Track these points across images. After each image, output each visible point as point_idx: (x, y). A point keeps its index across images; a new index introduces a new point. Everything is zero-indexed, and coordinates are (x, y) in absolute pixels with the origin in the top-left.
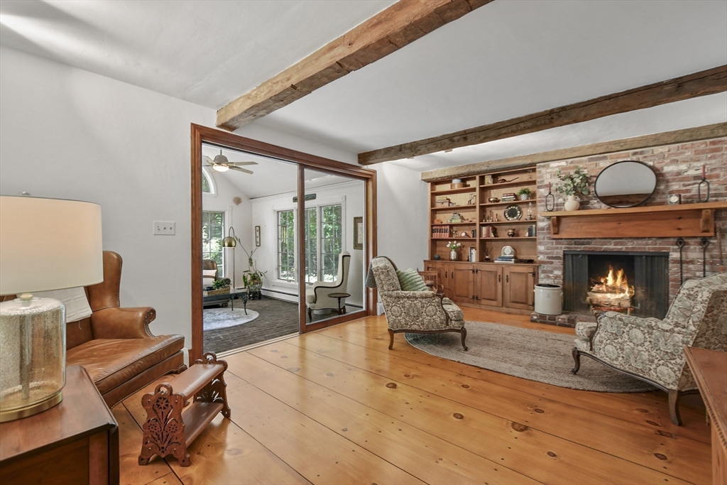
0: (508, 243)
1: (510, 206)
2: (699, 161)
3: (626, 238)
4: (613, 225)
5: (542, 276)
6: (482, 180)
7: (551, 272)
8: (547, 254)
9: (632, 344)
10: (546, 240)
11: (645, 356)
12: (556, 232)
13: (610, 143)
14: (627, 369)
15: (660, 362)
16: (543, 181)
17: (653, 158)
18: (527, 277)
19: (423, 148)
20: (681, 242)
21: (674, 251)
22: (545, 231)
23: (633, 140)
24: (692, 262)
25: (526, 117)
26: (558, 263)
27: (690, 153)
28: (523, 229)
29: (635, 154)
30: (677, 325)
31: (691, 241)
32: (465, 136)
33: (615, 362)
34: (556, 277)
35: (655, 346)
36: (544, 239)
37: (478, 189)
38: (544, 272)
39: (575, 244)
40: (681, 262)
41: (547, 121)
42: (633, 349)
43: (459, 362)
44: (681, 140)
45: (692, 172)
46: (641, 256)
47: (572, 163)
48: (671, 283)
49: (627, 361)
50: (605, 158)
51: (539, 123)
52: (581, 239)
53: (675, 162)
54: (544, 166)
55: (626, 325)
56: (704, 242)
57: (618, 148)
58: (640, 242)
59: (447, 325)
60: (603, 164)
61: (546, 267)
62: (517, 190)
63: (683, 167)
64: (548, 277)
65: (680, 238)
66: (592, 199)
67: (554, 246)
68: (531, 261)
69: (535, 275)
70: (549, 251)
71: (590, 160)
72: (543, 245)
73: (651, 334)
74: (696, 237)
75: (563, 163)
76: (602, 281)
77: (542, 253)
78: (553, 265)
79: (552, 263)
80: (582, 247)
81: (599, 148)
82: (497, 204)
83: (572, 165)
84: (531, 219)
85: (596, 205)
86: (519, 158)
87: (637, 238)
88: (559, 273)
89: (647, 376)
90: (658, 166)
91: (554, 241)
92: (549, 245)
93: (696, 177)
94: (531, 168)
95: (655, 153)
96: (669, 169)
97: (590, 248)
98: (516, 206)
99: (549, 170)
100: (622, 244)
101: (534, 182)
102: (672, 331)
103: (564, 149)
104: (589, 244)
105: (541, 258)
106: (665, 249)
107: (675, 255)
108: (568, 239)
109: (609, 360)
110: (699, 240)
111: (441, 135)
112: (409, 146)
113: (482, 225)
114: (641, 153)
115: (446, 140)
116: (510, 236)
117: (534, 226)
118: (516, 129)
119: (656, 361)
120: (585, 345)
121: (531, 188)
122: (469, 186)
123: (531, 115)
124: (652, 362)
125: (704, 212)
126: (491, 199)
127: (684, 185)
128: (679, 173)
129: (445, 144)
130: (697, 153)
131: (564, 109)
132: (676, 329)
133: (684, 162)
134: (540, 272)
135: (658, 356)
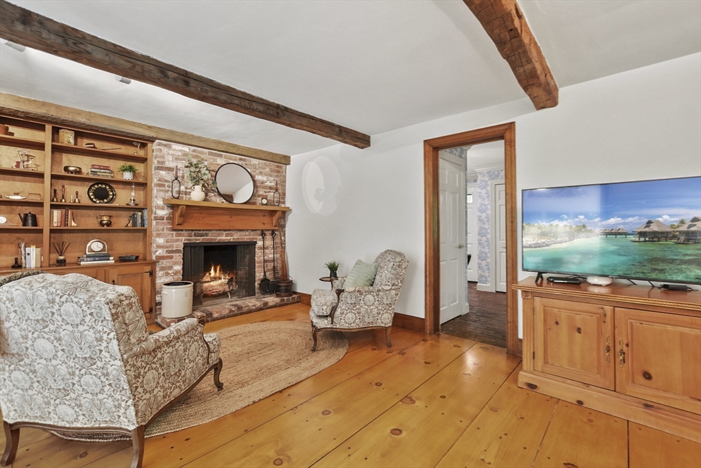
0: (94, 234)
1: (97, 184)
2: (271, 176)
3: (233, 230)
4: (227, 218)
5: (159, 273)
7: (171, 268)
8: (167, 247)
9: (366, 307)
10: (165, 232)
11: (375, 311)
12: (180, 223)
13: (229, 144)
14: (361, 326)
15: (383, 312)
16: (163, 162)
17: (250, 167)
18: (142, 279)
19: (98, 55)
20: (263, 234)
21: (260, 240)
22: (165, 221)
23: (244, 148)
24: (267, 248)
26: (178, 257)
27: (267, 170)
28: (118, 216)
29: (241, 159)
30: (393, 285)
31: (267, 233)
33: (353, 325)
34: (176, 273)
35: (381, 303)
36: (163, 230)
38: (162, 269)
39: (195, 235)
40: (264, 248)
42: (367, 309)
44: (268, 159)
45: (268, 184)
46: (241, 245)
47: (194, 151)
48: (257, 265)
49: (362, 320)
50: (221, 156)
52: (200, 230)
53: (261, 173)
54: (165, 146)
55: (362, 294)
56: (273, 233)
57: (234, 151)
58: (242, 233)
59: (208, 363)
60: (220, 161)
61: (164, 263)
62: (115, 165)
63: (265, 178)
64: (167, 274)
65: (262, 231)
66: (210, 192)
67: (175, 238)
68: (137, 258)
69: (152, 274)
70: (169, 244)
71: (210, 154)
72: (162, 237)
73: (379, 295)
74: (269, 230)
75: (186, 149)
77: (159, 247)
78: (173, 260)
79: (172, 257)
80: (200, 239)
81: (220, 146)
82: (76, 177)
83: (194, 154)
84: (137, 205)
85: (213, 198)
87: (240, 230)
88: (179, 268)
89: (375, 325)
90: (253, 173)
91: (174, 233)
92: (169, 237)
93: (271, 188)
95: (252, 163)
96: (258, 178)
97: (208, 239)
98: (106, 185)
99: (171, 152)
100: (231, 235)
101: (143, 160)
102: (390, 290)
103: (192, 135)
104: (207, 235)
105: (160, 252)
106: (255, 239)
107: (260, 243)
108: (189, 230)
109: (347, 325)
110: (270, 232)
111: (144, 53)
112: (57, 27)
113: (53, 207)
114: (244, 160)
115: (152, 68)
116: (103, 225)
117: (140, 214)
118: (248, 106)
119: (381, 312)
120: (326, 321)
121: (139, 167)
124: (379, 314)
125: (277, 213)
126: (71, 169)
127: (265, 192)
128: (263, 183)
130: (272, 170)
132: (393, 288)
133: (266, 175)
134: (158, 269)
135: (383, 309)
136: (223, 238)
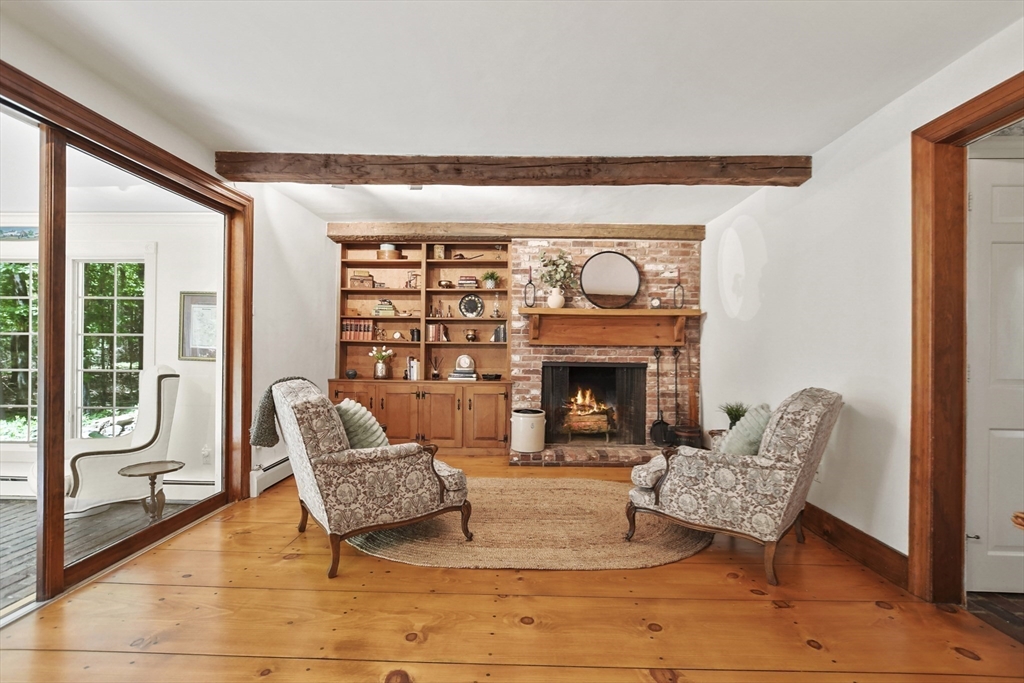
0: (465, 350)
1: (467, 296)
2: (672, 262)
3: (609, 346)
4: (598, 329)
5: (515, 397)
6: (430, 250)
7: (528, 392)
8: (523, 366)
9: (719, 490)
10: (522, 347)
11: (737, 503)
12: (536, 336)
13: (598, 226)
14: (710, 524)
15: (756, 509)
16: (519, 264)
17: (635, 253)
18: (497, 402)
19: (376, 172)
20: (658, 352)
21: (652, 362)
22: (521, 334)
23: (621, 228)
24: (665, 374)
25: (555, 159)
26: (537, 379)
27: (665, 253)
28: (486, 330)
29: (619, 244)
30: (779, 459)
31: (665, 351)
32: (457, 166)
33: (693, 517)
34: (534, 398)
35: (750, 489)
36: (519, 345)
37: (424, 265)
38: (518, 392)
39: (557, 353)
40: (658, 374)
41: (583, 174)
42: (720, 495)
43: (477, 568)
44: (662, 236)
45: (667, 275)
46: (622, 368)
47: (554, 244)
48: (648, 399)
49: (711, 512)
50: (590, 244)
51: (572, 173)
52: (563, 346)
53: (654, 260)
54: (521, 243)
55: (711, 465)
56: (676, 351)
57: (606, 234)
58: (622, 351)
59: (442, 501)
60: (589, 252)
61: (521, 385)
62: (479, 273)
63: (660, 267)
64: (524, 399)
65: (657, 347)
66: (575, 295)
67: (532, 355)
68: (498, 377)
69: (507, 396)
70: (525, 362)
71: (575, 244)
72: (518, 354)
73: (746, 473)
74: (669, 347)
75: (544, 243)
76: (573, 400)
77: (516, 365)
78: (530, 382)
79: (528, 379)
80: (563, 358)
81: (586, 231)
82: (450, 291)
83: (555, 247)
84: (499, 316)
85: (580, 303)
86: (491, 226)
87: (620, 347)
88: (537, 392)
89: (737, 530)
90: (640, 262)
91: (532, 349)
92: (526, 355)
93: (671, 281)
94: (502, 243)
95: (638, 247)
96: (649, 268)
97: (573, 358)
98: (476, 296)
99: (527, 250)
100: (606, 354)
101: (504, 265)
102: (773, 467)
103: (548, 225)
104: (571, 352)
105: (515, 372)
106: (644, 359)
107: (652, 367)
108: (549, 346)
109: (683, 514)
110: (671, 350)
111: (415, 154)
112: (346, 160)
113: (428, 322)
114: (626, 245)
115: (422, 167)
116: (469, 340)
117: (502, 326)
118: (539, 174)
119: (751, 508)
120: (647, 498)
121: (499, 272)
122: (406, 257)
123: (562, 159)
124: (747, 510)
125: (680, 319)
126: (443, 283)
127: (662, 288)
128: (657, 274)
129: (420, 172)
130: (672, 253)
131: (603, 160)
132: (779, 465)
133: (662, 261)
134: (513, 392)
135: (754, 502)
136: (595, 356)
